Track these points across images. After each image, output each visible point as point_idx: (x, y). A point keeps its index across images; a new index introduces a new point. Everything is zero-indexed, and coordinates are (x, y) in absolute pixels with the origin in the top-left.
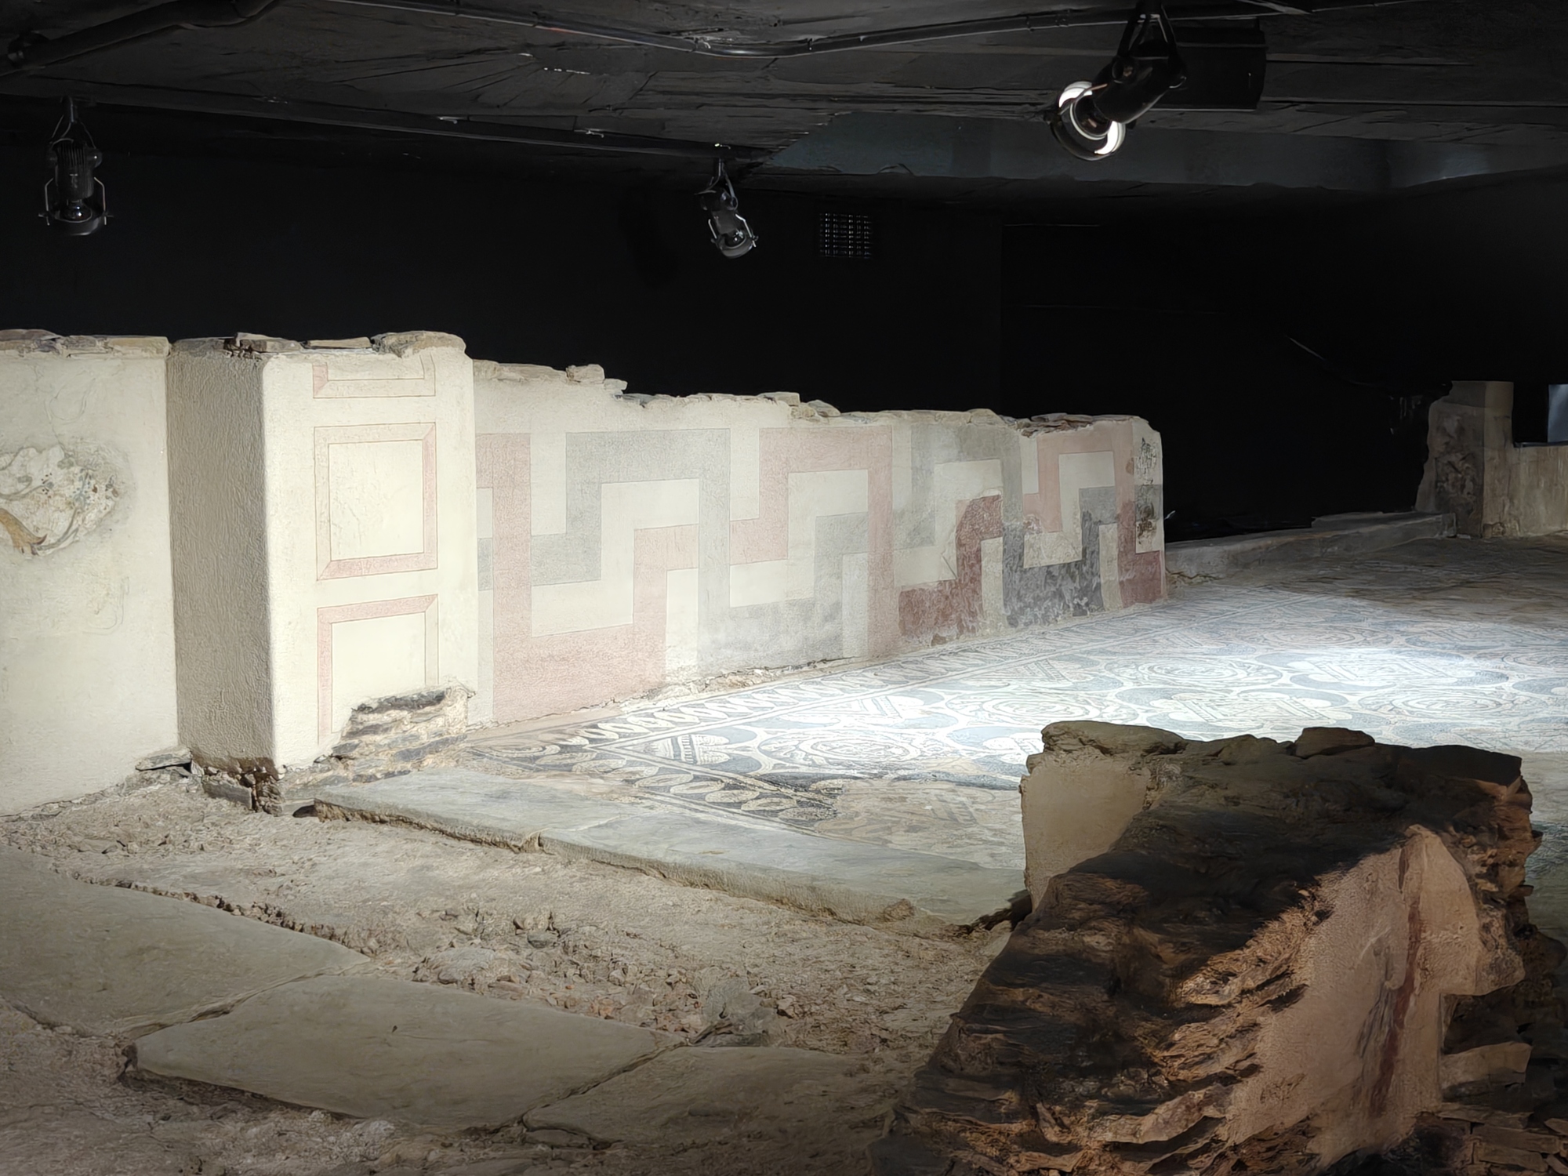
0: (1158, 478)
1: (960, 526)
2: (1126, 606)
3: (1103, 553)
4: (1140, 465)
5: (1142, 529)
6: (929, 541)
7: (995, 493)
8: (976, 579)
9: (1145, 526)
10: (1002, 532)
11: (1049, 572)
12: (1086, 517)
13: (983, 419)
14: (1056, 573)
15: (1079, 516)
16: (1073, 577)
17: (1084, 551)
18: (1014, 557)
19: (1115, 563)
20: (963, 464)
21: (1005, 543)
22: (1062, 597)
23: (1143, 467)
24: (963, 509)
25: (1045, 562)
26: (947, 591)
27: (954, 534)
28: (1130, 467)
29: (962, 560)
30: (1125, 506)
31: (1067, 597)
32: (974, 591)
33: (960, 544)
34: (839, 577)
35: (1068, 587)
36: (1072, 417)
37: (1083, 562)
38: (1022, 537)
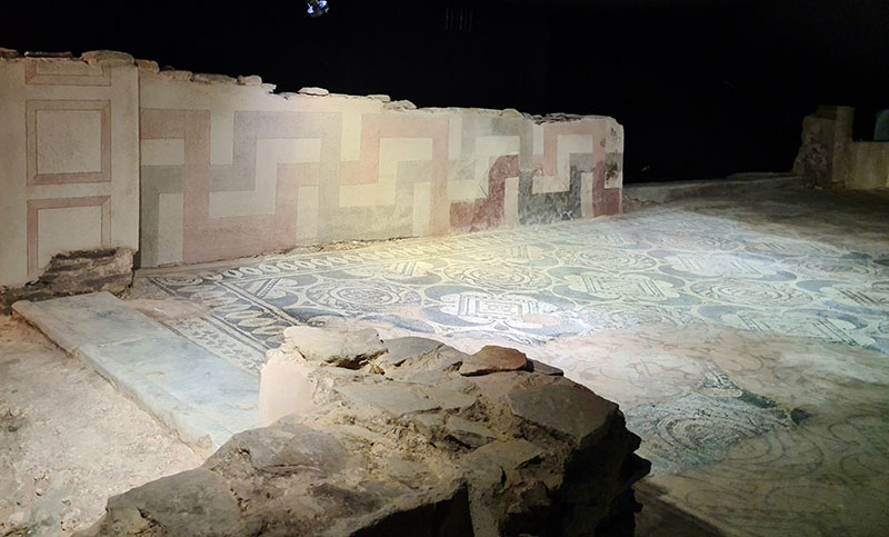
0: (621, 149)
1: (492, 170)
2: (595, 216)
3: (582, 188)
4: (609, 142)
5: (609, 176)
6: (471, 177)
7: (516, 153)
8: (500, 199)
9: (611, 174)
10: (519, 174)
11: (548, 196)
12: (573, 168)
13: (511, 115)
14: (552, 197)
15: (569, 168)
16: (563, 199)
17: (571, 186)
18: (526, 189)
19: (591, 194)
20: (497, 138)
21: (520, 180)
22: (556, 210)
23: (611, 144)
24: (494, 162)
25: (545, 191)
26: (482, 204)
27: (487, 175)
28: (603, 144)
29: (492, 189)
30: (598, 164)
31: (559, 210)
32: (500, 205)
33: (491, 180)
34: (412, 194)
35: (560, 205)
36: (568, 115)
37: (570, 192)
38: (531, 178)
